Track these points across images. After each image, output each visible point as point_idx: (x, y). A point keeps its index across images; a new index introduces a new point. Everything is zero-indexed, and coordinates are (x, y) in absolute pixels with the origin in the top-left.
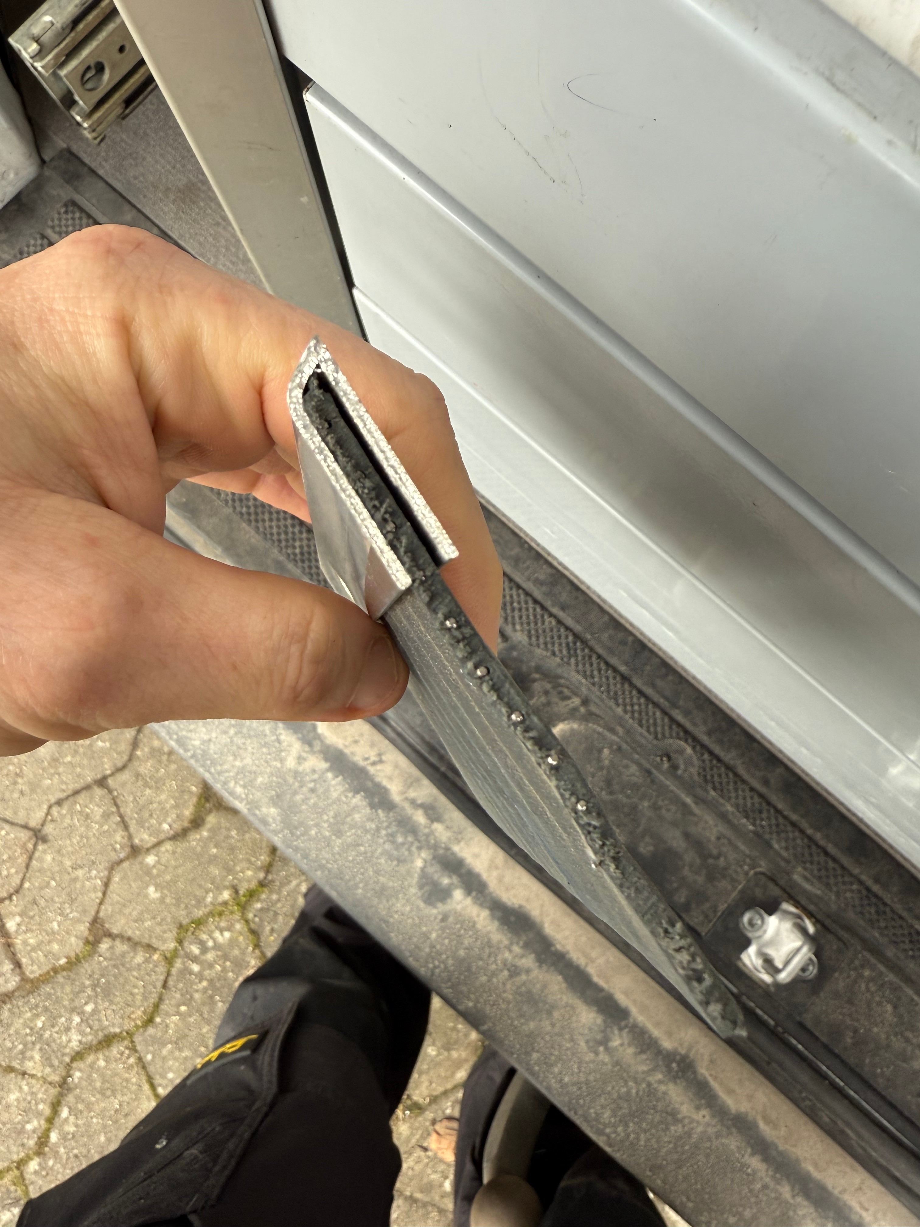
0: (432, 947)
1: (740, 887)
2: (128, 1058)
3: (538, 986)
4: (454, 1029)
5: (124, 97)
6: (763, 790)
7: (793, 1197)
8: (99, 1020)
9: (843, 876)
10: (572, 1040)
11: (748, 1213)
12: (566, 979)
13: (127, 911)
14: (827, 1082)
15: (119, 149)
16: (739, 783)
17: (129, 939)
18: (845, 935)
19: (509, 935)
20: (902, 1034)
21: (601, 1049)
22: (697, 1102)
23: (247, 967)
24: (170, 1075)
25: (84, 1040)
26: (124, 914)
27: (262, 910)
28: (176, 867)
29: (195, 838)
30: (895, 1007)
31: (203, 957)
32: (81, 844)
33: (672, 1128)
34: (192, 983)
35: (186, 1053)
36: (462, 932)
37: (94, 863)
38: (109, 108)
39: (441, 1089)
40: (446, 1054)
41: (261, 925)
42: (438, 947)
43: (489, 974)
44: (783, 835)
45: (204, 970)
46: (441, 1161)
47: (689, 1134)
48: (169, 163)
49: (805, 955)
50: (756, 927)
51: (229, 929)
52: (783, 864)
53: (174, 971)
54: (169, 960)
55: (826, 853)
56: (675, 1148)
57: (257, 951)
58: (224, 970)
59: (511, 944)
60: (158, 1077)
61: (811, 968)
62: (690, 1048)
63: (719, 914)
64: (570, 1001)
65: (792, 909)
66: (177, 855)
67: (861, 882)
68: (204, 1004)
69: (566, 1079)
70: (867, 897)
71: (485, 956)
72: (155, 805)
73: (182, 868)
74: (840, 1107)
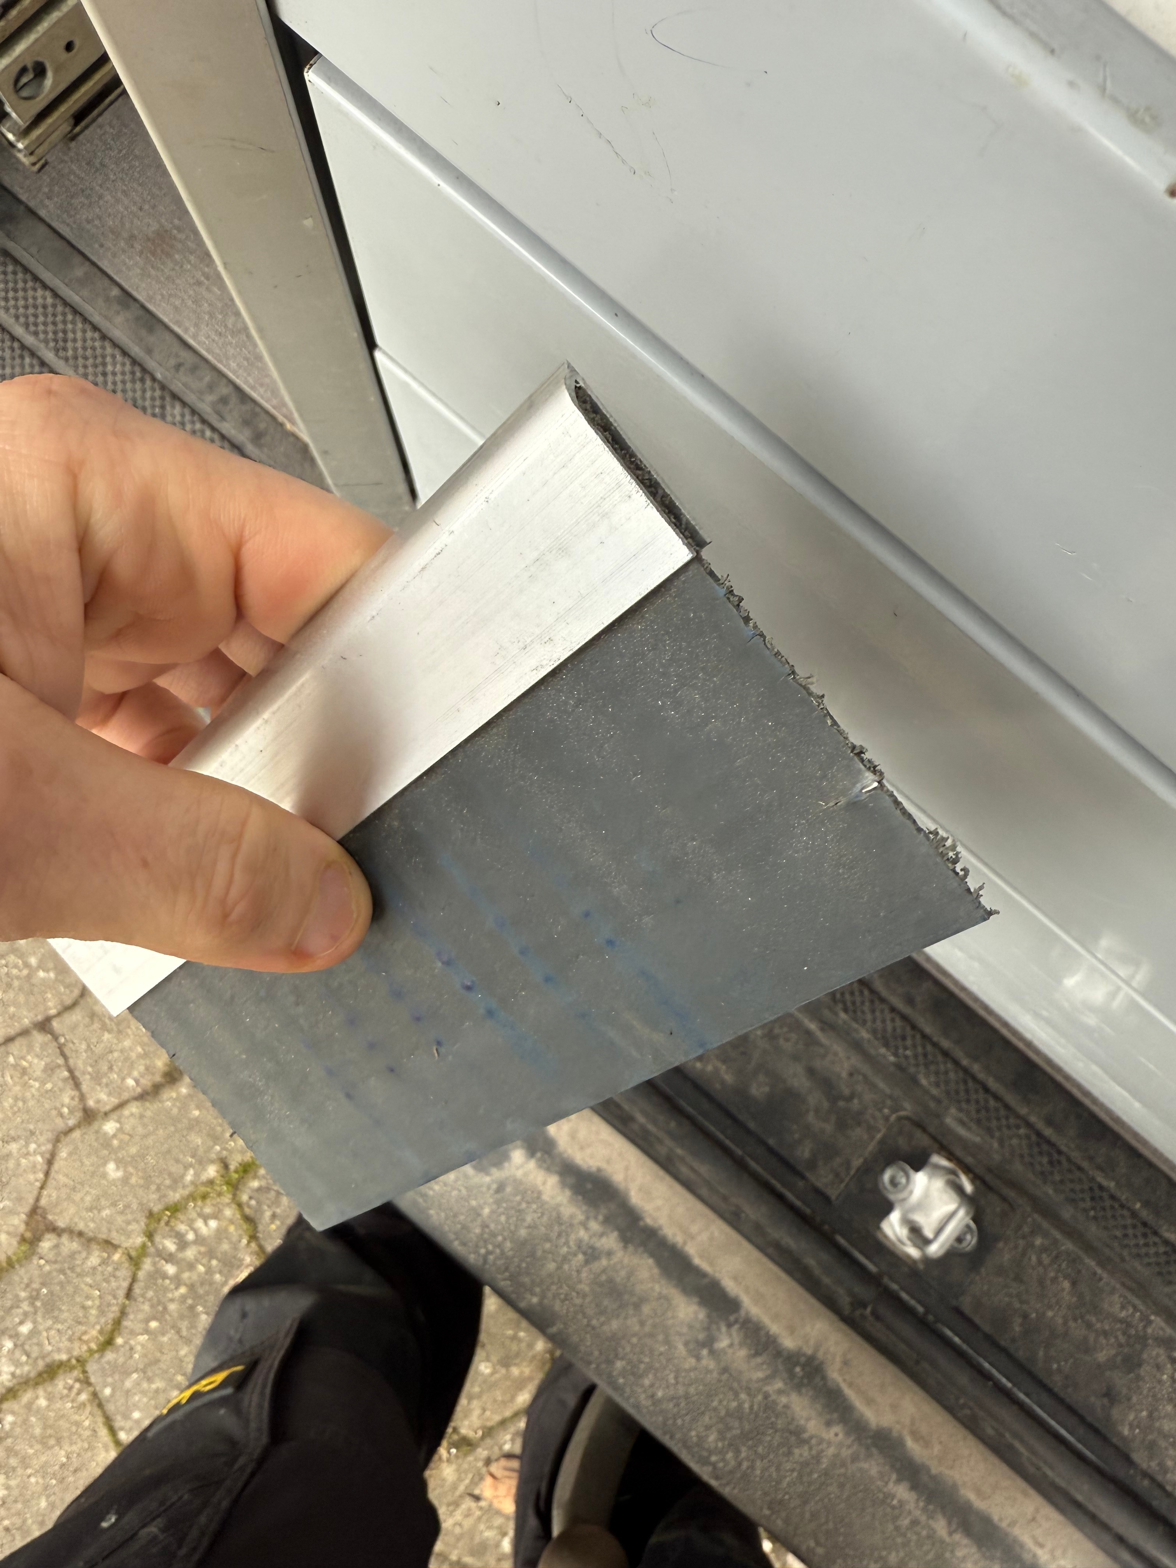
0: (485, 1226)
1: (879, 1136)
2: (78, 1394)
3: (623, 1273)
4: (514, 1338)
5: (72, 111)
6: (907, 1010)
7: (950, 1534)
8: (40, 1345)
9: (1007, 1118)
10: (667, 1342)
11: (893, 1559)
12: (659, 1262)
13: (77, 1197)
14: (991, 1383)
15: (67, 183)
16: (877, 1002)
17: (80, 1234)
18: (1011, 1194)
19: (584, 1208)
20: (1082, 1317)
21: (705, 1352)
22: (828, 1417)
23: (240, 1265)
24: (136, 1415)
25: (18, 1372)
26: (74, 1202)
27: (259, 1189)
28: (145, 1136)
29: (169, 1097)
30: (1074, 1284)
31: (180, 1255)
32: (15, 1109)
33: (797, 1451)
34: (166, 1290)
35: (158, 1384)
36: (524, 1205)
37: (32, 1133)
38: (51, 125)
39: (497, 1418)
40: (503, 1371)
41: (259, 1210)
42: (492, 1226)
43: (560, 1259)
44: (932, 1068)
45: (182, 1272)
46: (498, 1513)
47: (817, 1459)
48: (135, 203)
49: (962, 1219)
50: (899, 1187)
51: (215, 1216)
52: (932, 1105)
53: (141, 1275)
54: (135, 1261)
55: (986, 1090)
56: (800, 1476)
57: (253, 1245)
58: (209, 1271)
59: (588, 1218)
60: (119, 1418)
61: (968, 1237)
62: (817, 1348)
63: (852, 1172)
64: (665, 1291)
65: (944, 1163)
66: (145, 1120)
67: (1029, 1125)
68: (182, 1317)
69: (660, 1394)
70: (1038, 1145)
71: (554, 1235)
72: (116, 1054)
73: (152, 1137)
74: (1007, 1414)
